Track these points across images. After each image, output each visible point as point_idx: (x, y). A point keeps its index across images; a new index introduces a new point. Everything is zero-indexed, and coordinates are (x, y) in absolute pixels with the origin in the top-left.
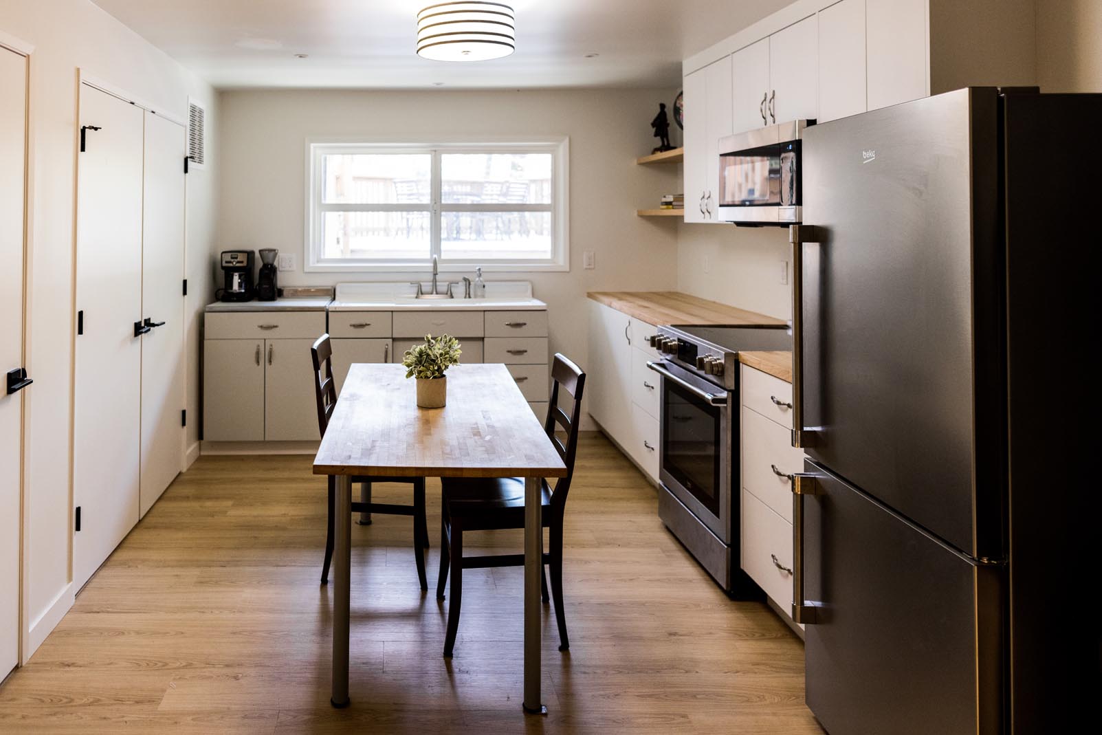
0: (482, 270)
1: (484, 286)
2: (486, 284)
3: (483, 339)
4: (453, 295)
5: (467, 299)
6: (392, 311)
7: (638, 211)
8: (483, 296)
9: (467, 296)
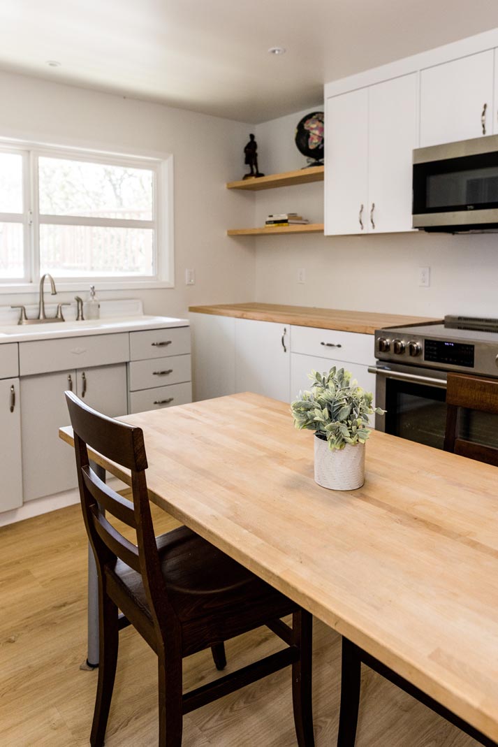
0: (95, 289)
1: (99, 306)
2: (101, 303)
3: (127, 364)
4: (64, 318)
5: (80, 322)
6: (18, 343)
7: (228, 231)
8: (98, 317)
9: (80, 317)
